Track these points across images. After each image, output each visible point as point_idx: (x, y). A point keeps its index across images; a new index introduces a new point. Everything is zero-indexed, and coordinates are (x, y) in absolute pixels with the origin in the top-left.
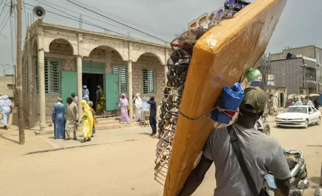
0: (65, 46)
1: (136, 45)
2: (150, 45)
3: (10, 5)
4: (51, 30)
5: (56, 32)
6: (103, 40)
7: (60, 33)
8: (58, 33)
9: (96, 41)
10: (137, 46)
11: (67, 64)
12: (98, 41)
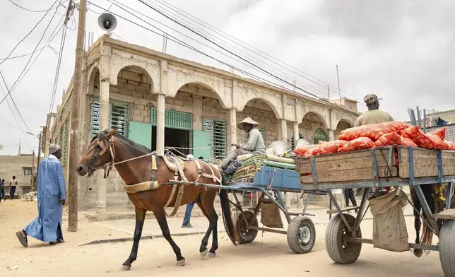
0: (136, 84)
1: (241, 85)
2: (263, 87)
3: (67, 7)
4: (122, 50)
5: (129, 55)
6: (196, 74)
7: (135, 57)
8: (132, 57)
9: (186, 74)
10: (244, 87)
11: (137, 112)
12: (189, 74)
